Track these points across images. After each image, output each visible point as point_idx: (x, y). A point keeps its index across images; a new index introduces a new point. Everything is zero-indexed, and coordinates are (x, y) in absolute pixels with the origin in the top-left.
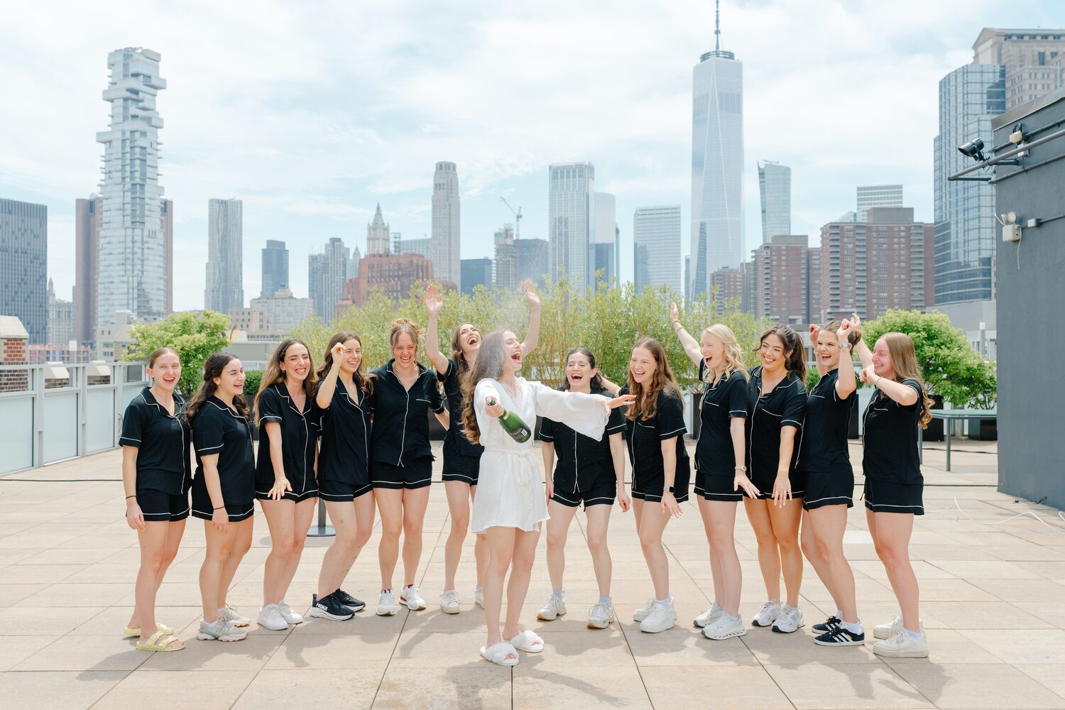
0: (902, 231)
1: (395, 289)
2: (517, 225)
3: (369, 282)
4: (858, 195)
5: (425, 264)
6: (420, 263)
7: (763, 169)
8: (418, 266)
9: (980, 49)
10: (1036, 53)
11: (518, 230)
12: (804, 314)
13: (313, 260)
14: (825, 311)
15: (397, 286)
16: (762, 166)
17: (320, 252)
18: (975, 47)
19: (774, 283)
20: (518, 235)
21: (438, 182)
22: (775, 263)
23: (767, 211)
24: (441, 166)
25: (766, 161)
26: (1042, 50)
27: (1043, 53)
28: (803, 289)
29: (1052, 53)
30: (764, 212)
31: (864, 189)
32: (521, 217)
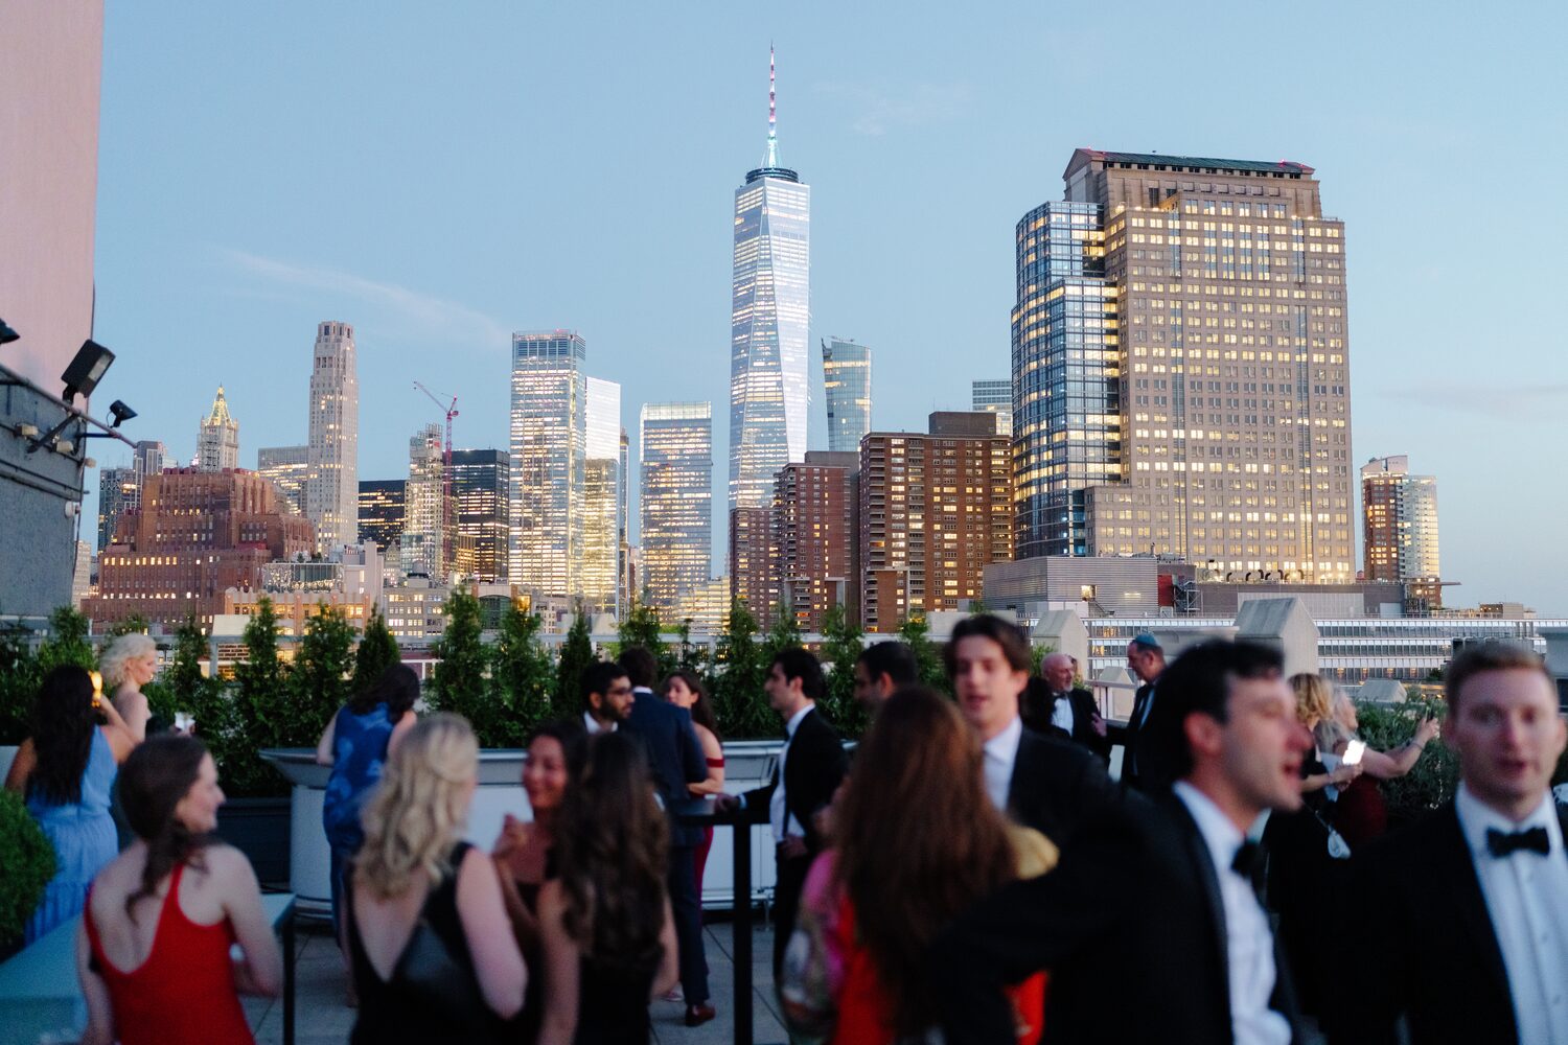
0: (979, 449)
1: (204, 527)
2: (449, 428)
3: (159, 515)
4: (975, 393)
5: (259, 486)
6: (250, 485)
7: (830, 350)
8: (245, 490)
9: (1073, 179)
10: (1146, 190)
11: (449, 435)
12: (848, 575)
13: (109, 477)
14: (865, 570)
15: (207, 522)
16: (828, 345)
17: (120, 465)
18: (1066, 177)
19: (802, 526)
20: (449, 443)
21: (321, 355)
22: (803, 494)
23: (835, 414)
24: (327, 329)
25: (833, 337)
26: (1153, 184)
27: (1157, 190)
28: (848, 535)
29: (1168, 190)
30: (830, 415)
31: (984, 384)
32: (456, 413)
